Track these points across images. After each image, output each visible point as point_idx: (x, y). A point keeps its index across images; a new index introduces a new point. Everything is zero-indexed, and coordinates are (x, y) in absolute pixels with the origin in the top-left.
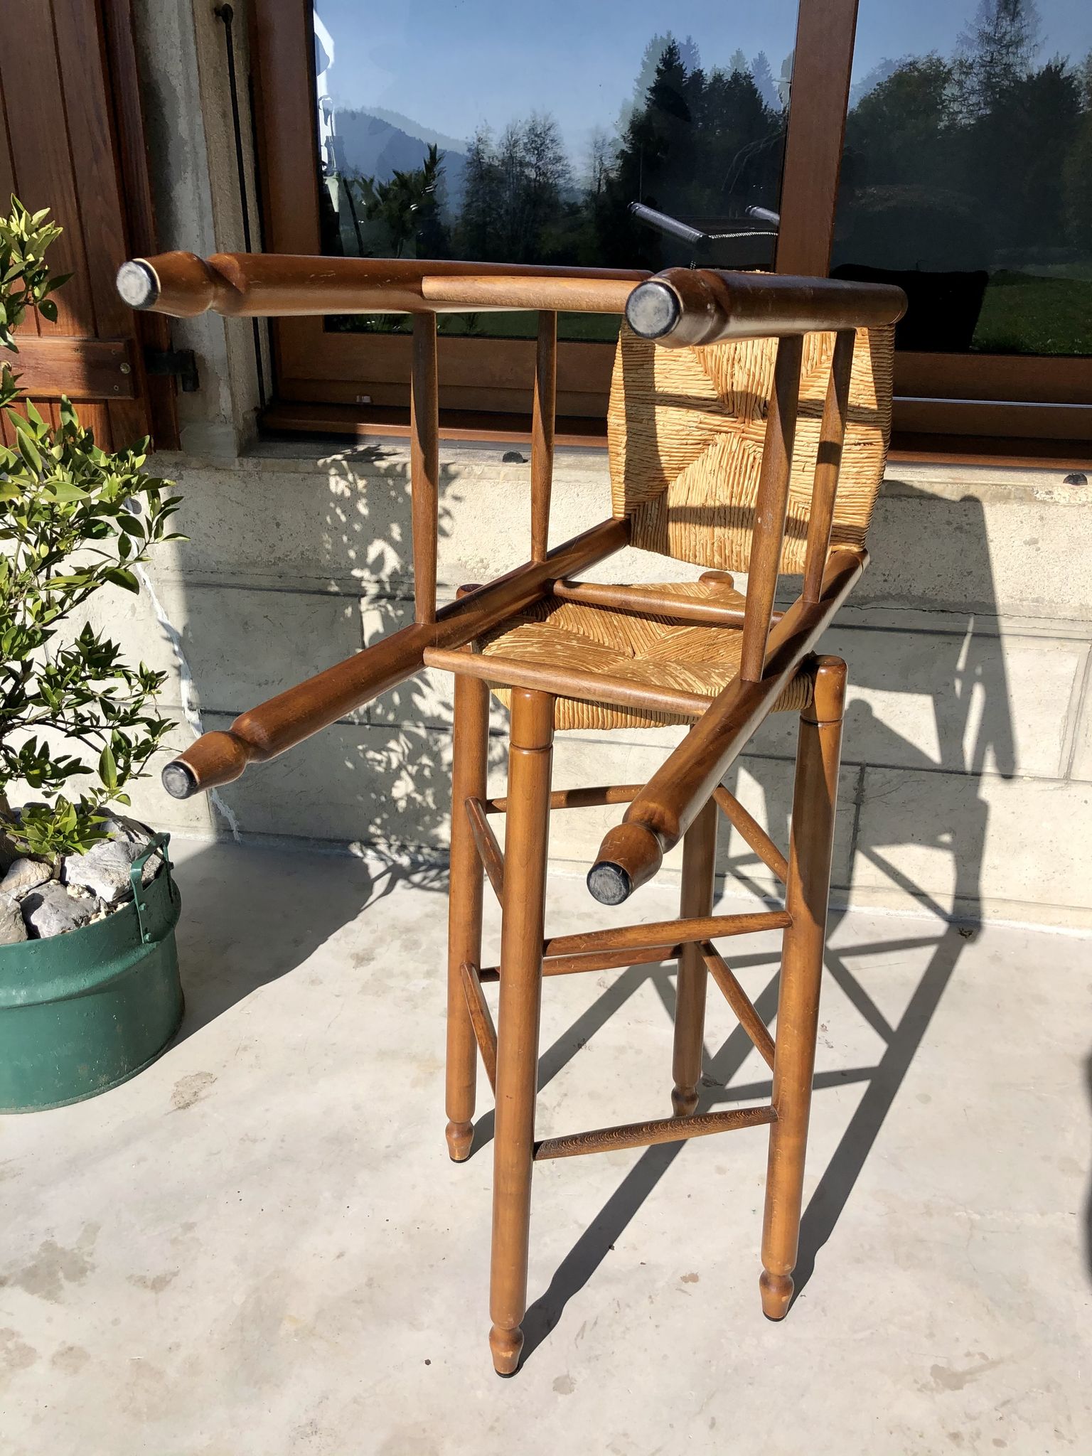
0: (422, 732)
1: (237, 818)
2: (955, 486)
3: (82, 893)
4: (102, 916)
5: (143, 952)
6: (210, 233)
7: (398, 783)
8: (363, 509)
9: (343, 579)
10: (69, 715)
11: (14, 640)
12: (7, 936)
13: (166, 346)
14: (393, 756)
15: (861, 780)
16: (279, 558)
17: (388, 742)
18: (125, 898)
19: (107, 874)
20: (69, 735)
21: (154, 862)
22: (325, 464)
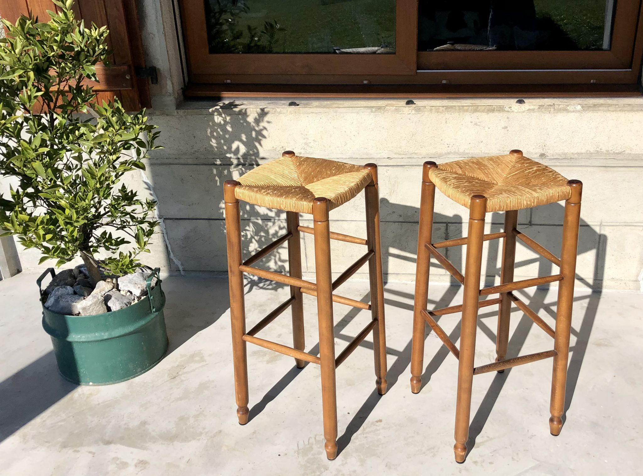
0: (260, 222)
1: (182, 265)
2: (472, 107)
3: (127, 293)
4: (136, 301)
5: (153, 316)
6: (160, 18)
7: (251, 245)
8: (229, 128)
9: (223, 158)
10: (118, 221)
11: (104, 191)
12: (99, 311)
13: (144, 66)
14: (248, 233)
15: (447, 229)
16: (196, 151)
17: (246, 227)
18: (144, 294)
19: (136, 285)
20: (118, 229)
21: (154, 280)
22: (212, 111)
